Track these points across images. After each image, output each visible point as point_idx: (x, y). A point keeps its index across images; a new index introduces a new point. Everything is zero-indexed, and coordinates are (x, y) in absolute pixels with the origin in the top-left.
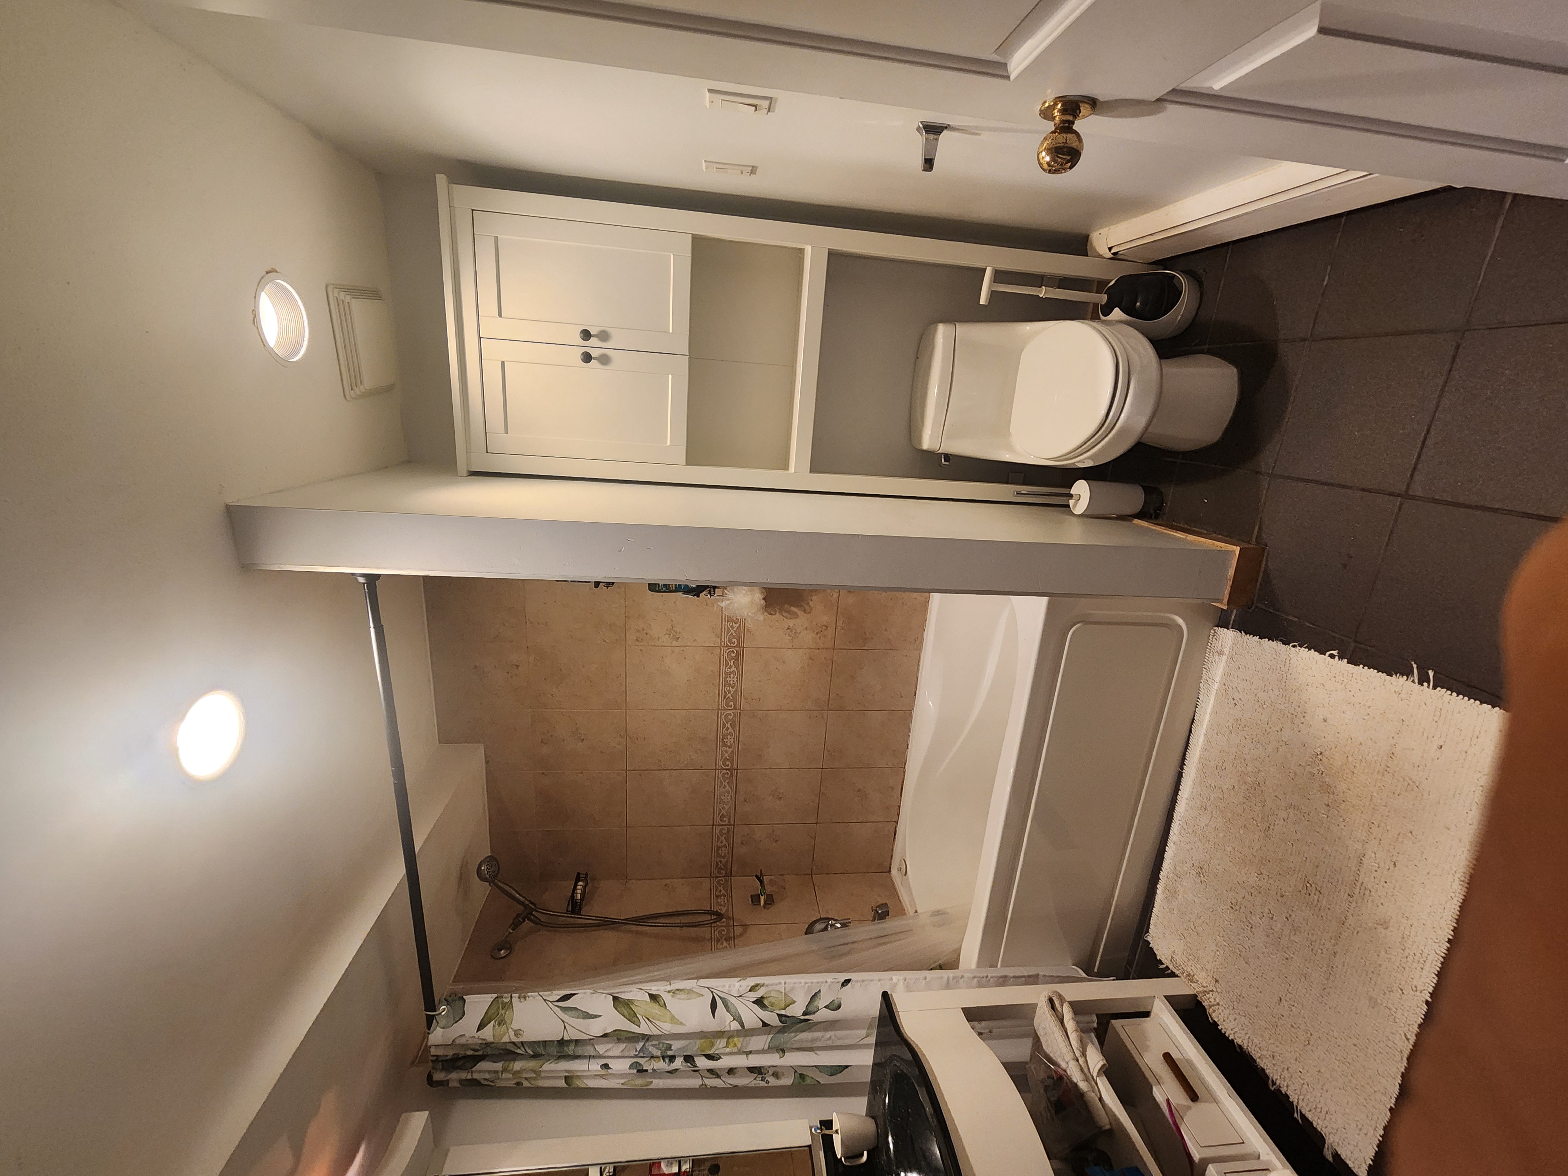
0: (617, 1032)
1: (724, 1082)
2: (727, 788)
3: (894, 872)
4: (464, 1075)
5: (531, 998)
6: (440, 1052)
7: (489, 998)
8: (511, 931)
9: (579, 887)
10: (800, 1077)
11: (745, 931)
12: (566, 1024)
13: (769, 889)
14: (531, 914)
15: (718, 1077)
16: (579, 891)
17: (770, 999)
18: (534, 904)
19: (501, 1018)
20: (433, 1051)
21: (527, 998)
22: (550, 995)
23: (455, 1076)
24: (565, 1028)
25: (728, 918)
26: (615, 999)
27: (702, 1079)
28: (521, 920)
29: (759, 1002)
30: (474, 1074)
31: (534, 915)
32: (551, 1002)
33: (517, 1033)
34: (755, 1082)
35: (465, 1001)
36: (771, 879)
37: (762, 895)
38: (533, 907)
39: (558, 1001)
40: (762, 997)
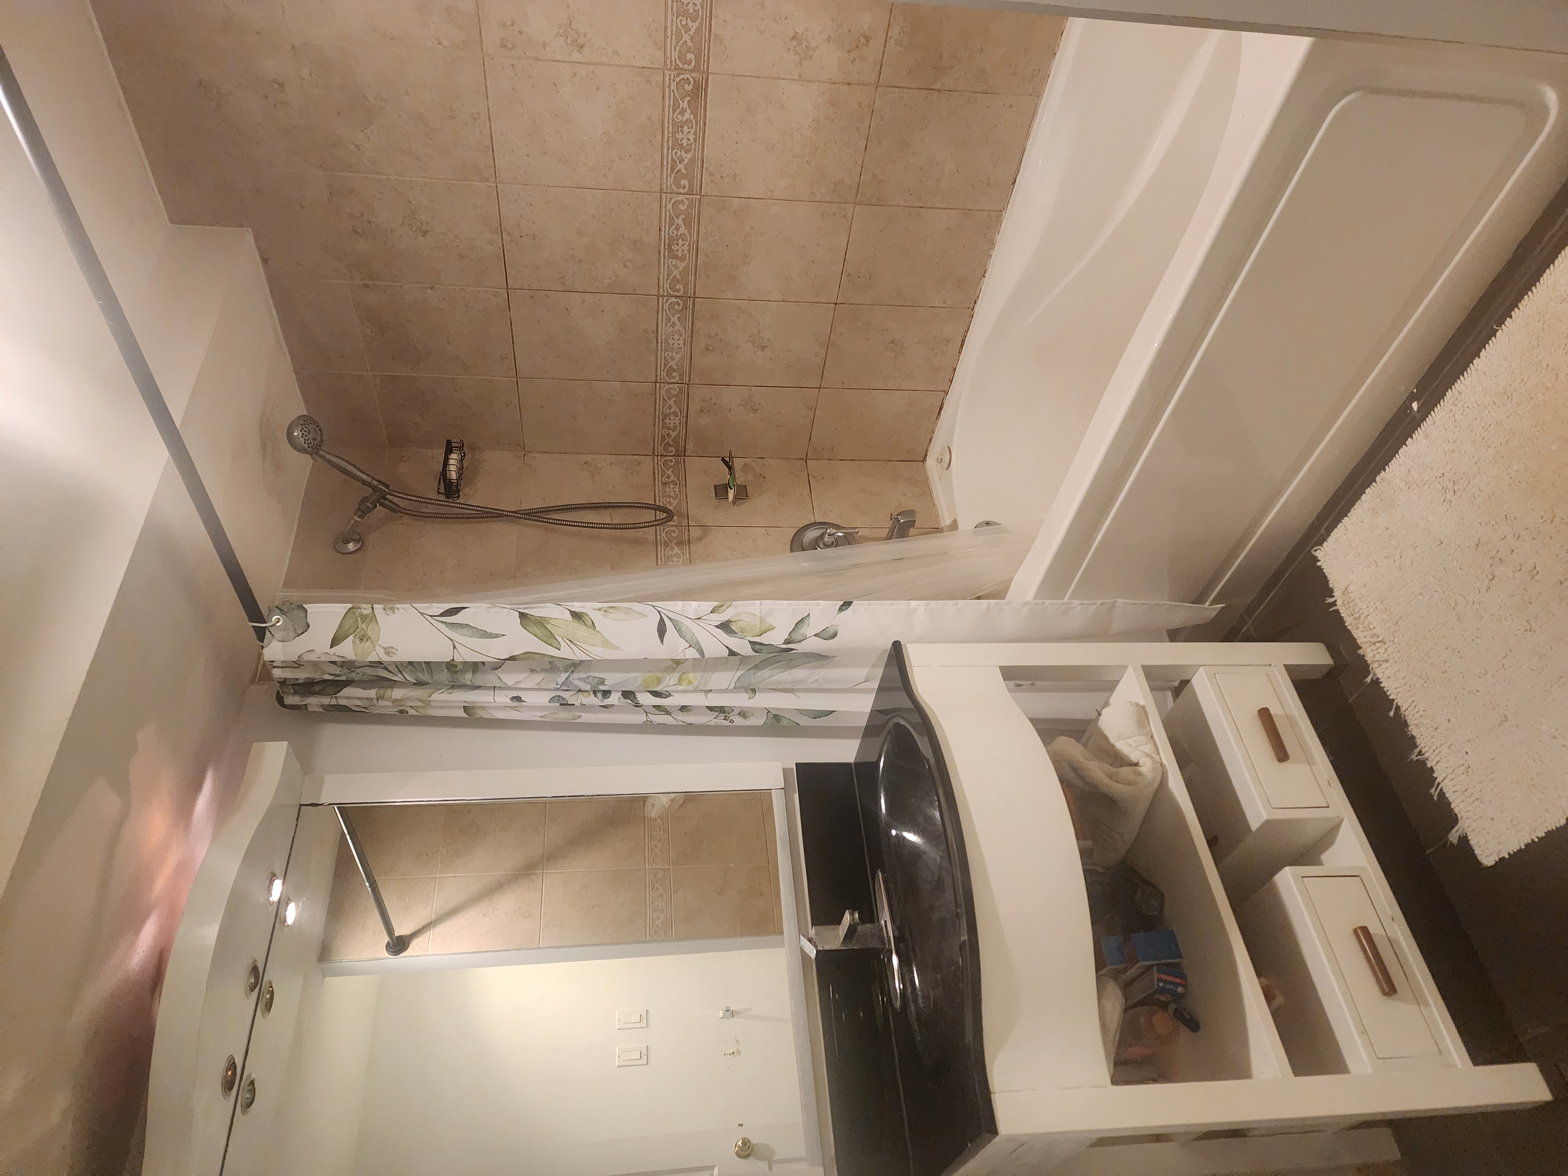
0: (527, 655)
1: (675, 719)
2: (678, 326)
3: (931, 461)
4: (326, 701)
5: (400, 610)
6: (287, 674)
7: (340, 609)
8: (359, 519)
9: (451, 462)
10: (775, 718)
11: (705, 534)
12: (455, 643)
13: (740, 478)
14: (385, 499)
15: (667, 714)
16: (453, 468)
17: (740, 623)
18: (388, 487)
19: (363, 633)
20: (277, 673)
21: (396, 610)
22: (428, 608)
23: (314, 702)
24: (454, 647)
25: (681, 515)
26: (522, 615)
27: (647, 715)
28: (370, 506)
29: (725, 626)
30: (339, 700)
31: (389, 500)
32: (431, 616)
33: (388, 651)
34: (716, 720)
35: (306, 611)
36: (745, 464)
37: (731, 489)
38: (386, 490)
39: (442, 615)
40: (729, 621)
